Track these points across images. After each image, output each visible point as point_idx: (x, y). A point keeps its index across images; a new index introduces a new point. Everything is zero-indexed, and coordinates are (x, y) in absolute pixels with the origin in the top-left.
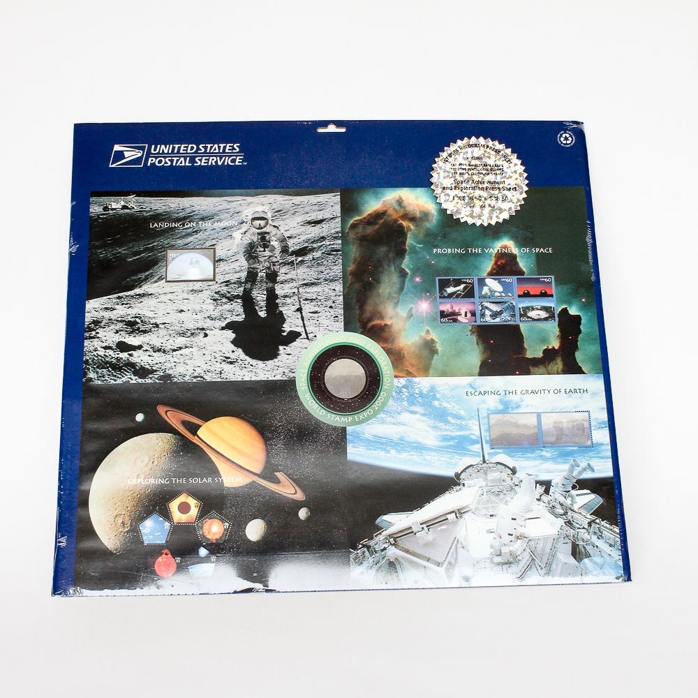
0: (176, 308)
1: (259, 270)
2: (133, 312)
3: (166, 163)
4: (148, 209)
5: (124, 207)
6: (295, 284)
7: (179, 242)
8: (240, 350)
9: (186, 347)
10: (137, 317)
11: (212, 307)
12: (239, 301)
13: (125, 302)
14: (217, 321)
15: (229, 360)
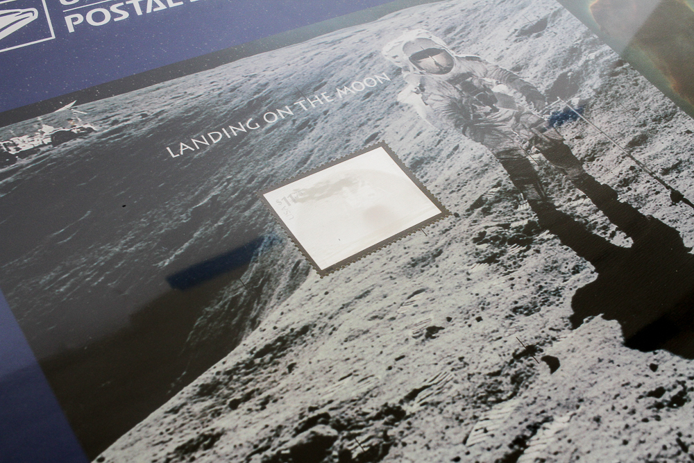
0: (410, 333)
1: (522, 153)
2: (287, 411)
3: (114, 15)
4: (136, 118)
5: (58, 138)
6: (614, 152)
7: (279, 163)
8: (663, 354)
9: (534, 428)
10: (312, 422)
11: (498, 282)
12: (545, 235)
13: (238, 396)
14: (544, 309)
15: (667, 396)
